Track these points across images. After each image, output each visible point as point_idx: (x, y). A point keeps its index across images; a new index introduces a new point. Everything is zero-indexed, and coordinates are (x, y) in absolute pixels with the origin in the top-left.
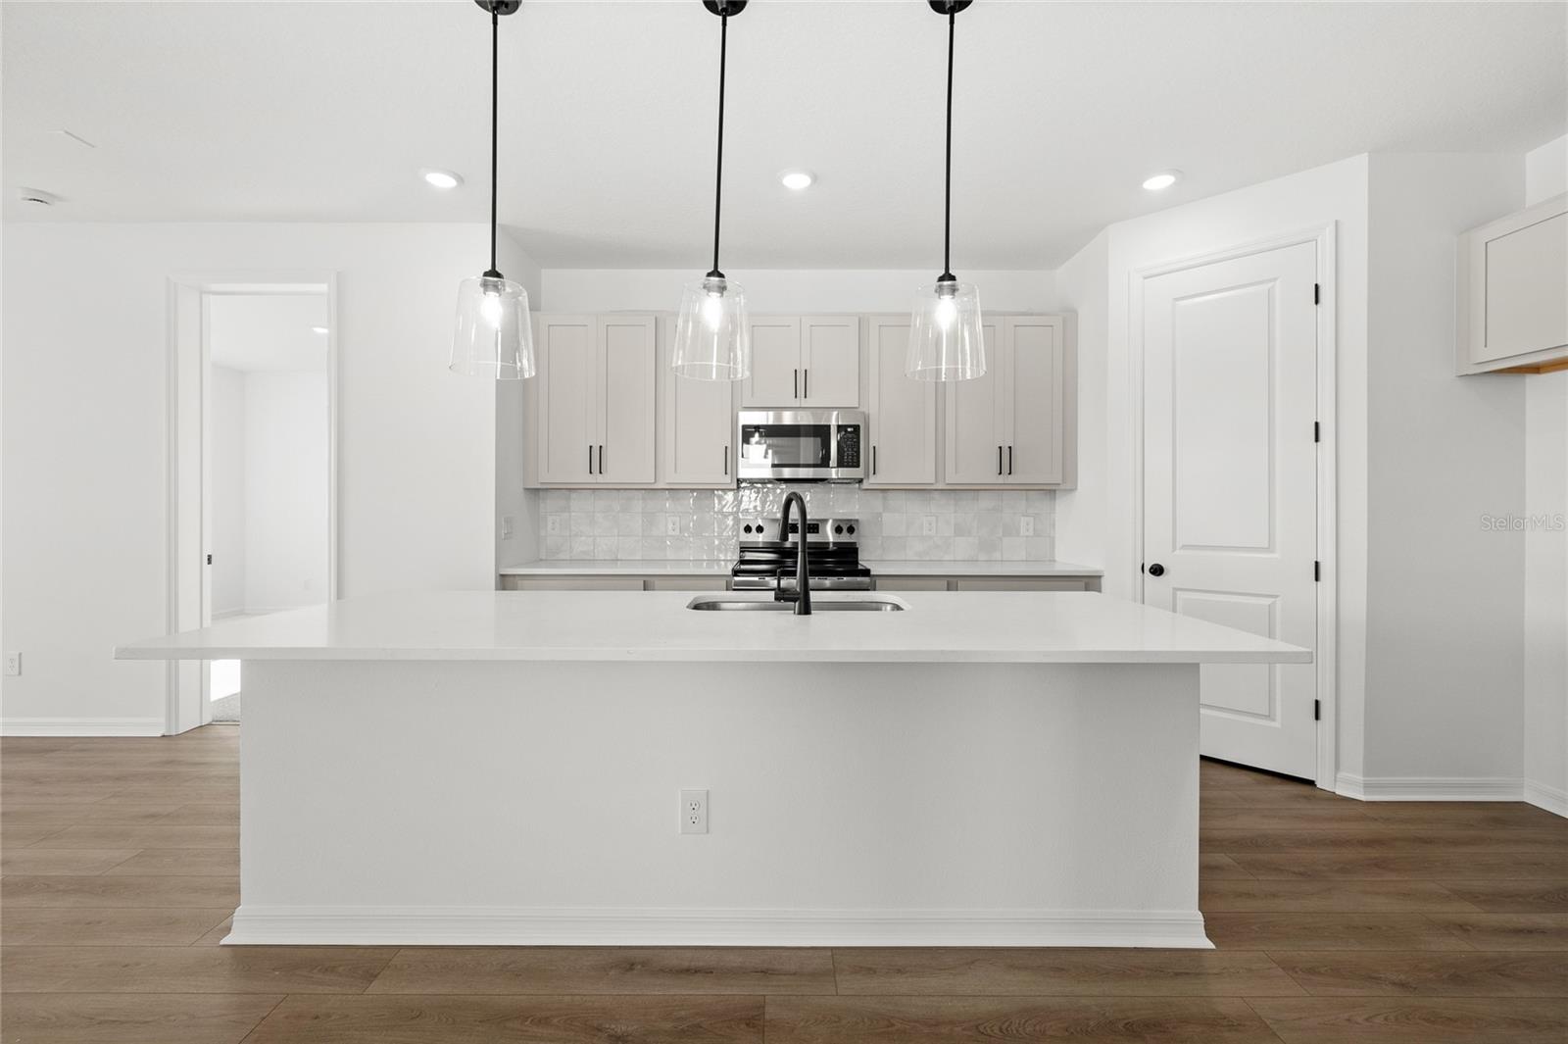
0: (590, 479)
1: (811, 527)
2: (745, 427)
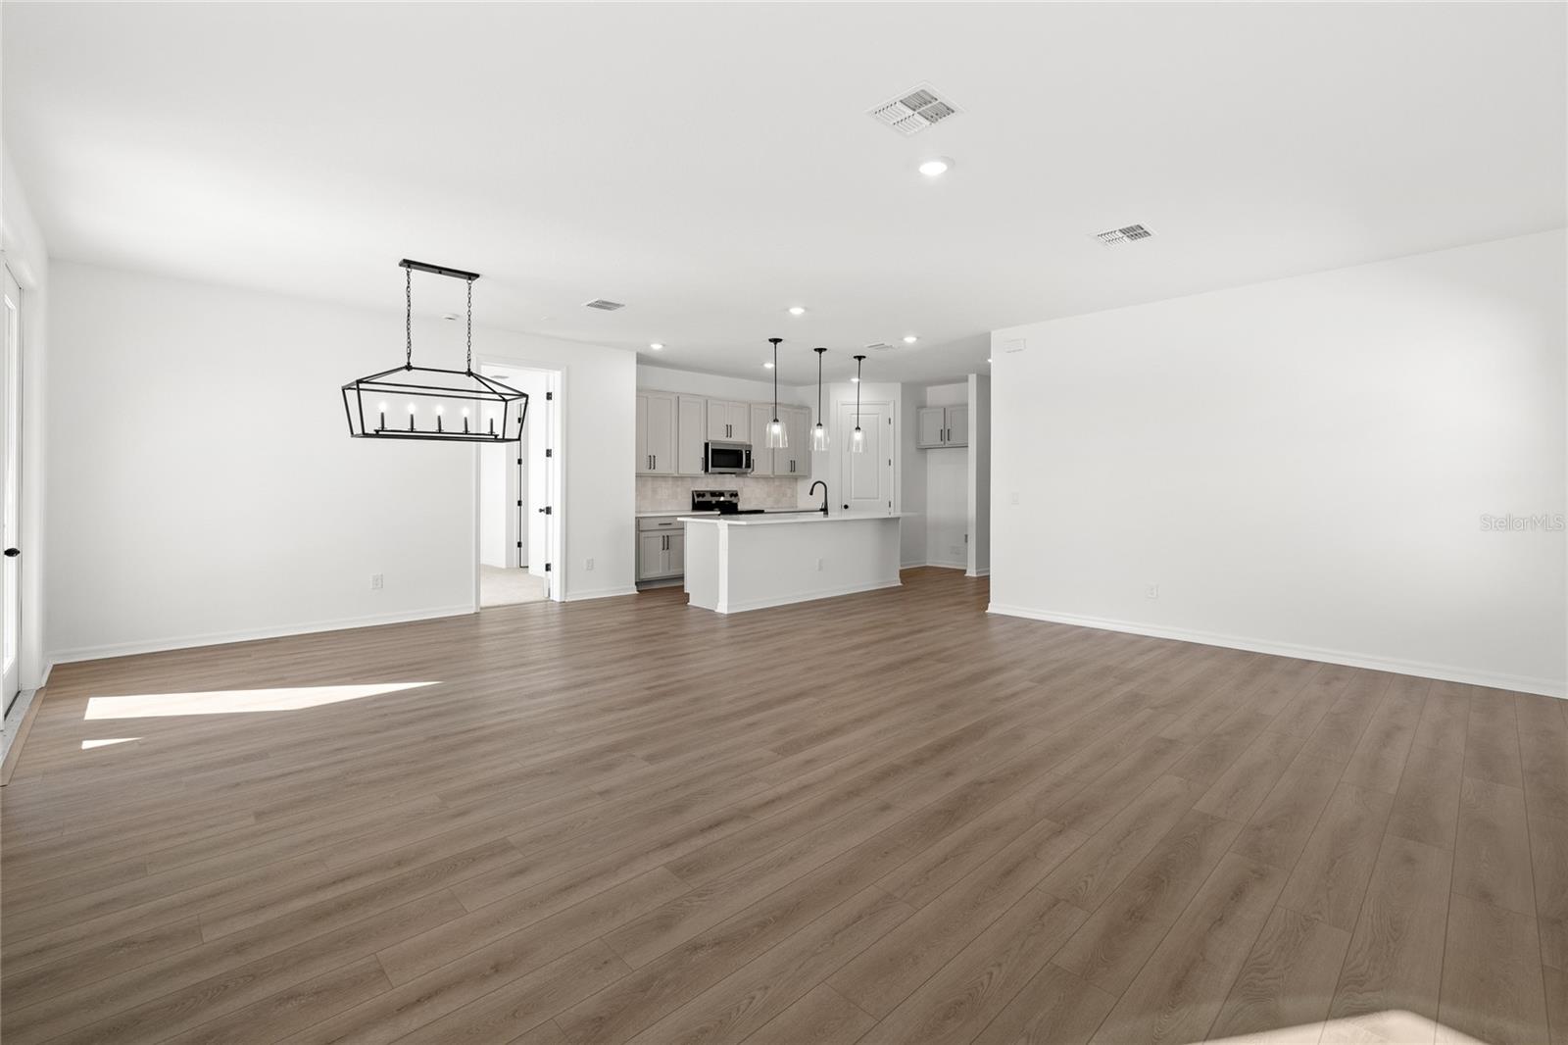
0: (648, 471)
1: (721, 494)
2: (712, 450)
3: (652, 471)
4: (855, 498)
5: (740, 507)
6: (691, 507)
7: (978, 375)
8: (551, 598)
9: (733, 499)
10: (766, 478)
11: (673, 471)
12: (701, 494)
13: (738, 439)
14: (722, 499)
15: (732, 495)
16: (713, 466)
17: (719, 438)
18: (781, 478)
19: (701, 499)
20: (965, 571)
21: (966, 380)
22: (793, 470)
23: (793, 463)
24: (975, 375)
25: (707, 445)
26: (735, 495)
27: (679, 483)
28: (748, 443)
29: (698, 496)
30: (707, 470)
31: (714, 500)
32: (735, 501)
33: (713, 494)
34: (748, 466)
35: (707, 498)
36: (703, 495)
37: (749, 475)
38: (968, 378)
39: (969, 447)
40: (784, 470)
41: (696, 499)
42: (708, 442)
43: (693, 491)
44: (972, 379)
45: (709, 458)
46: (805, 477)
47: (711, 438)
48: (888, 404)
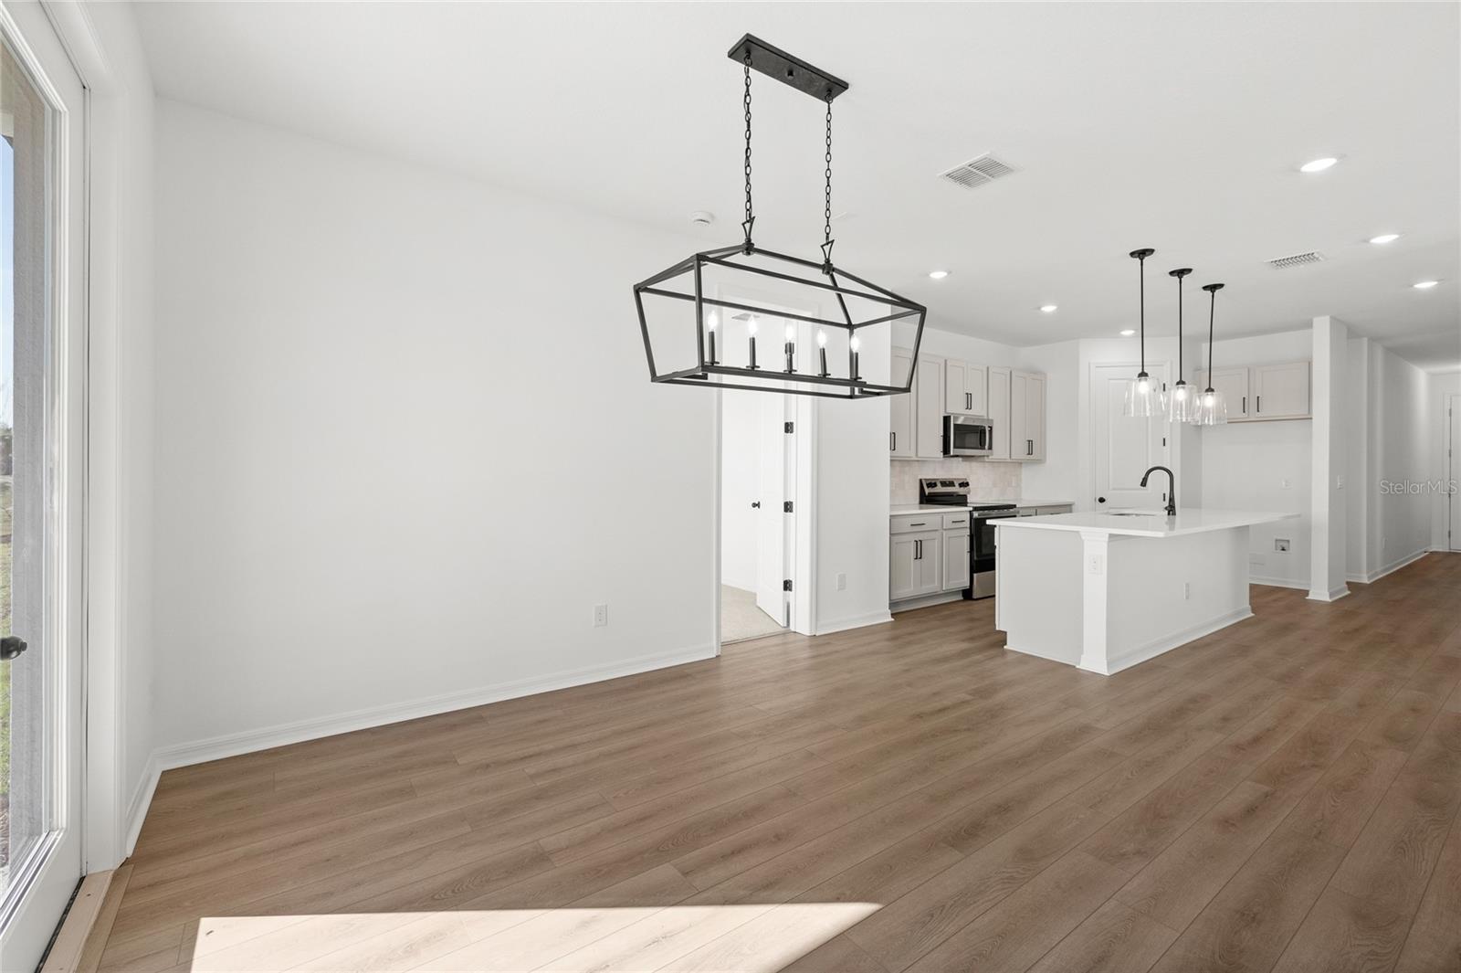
1: (951, 484)
2: (955, 425)
3: (893, 452)
4: (1114, 489)
5: (969, 501)
6: (917, 500)
7: (1331, 317)
8: (792, 628)
9: (962, 491)
10: (998, 463)
12: (931, 484)
13: (977, 414)
14: (952, 488)
15: (961, 485)
16: (955, 447)
17: (962, 416)
18: (1014, 463)
19: (930, 490)
20: (1307, 593)
21: (1309, 325)
22: (1029, 452)
23: (1031, 443)
24: (1327, 319)
25: (946, 420)
26: (965, 484)
27: (907, 469)
28: (988, 418)
29: (927, 486)
30: (946, 451)
31: (945, 490)
32: (964, 493)
33: (944, 484)
34: (990, 448)
35: (939, 489)
36: (933, 485)
37: (986, 459)
38: (1312, 324)
39: (1311, 419)
40: (1020, 452)
41: (927, 491)
42: (950, 417)
43: (921, 480)
44: (1322, 327)
45: (950, 437)
46: (1040, 461)
47: (950, 410)
48: (1162, 365)
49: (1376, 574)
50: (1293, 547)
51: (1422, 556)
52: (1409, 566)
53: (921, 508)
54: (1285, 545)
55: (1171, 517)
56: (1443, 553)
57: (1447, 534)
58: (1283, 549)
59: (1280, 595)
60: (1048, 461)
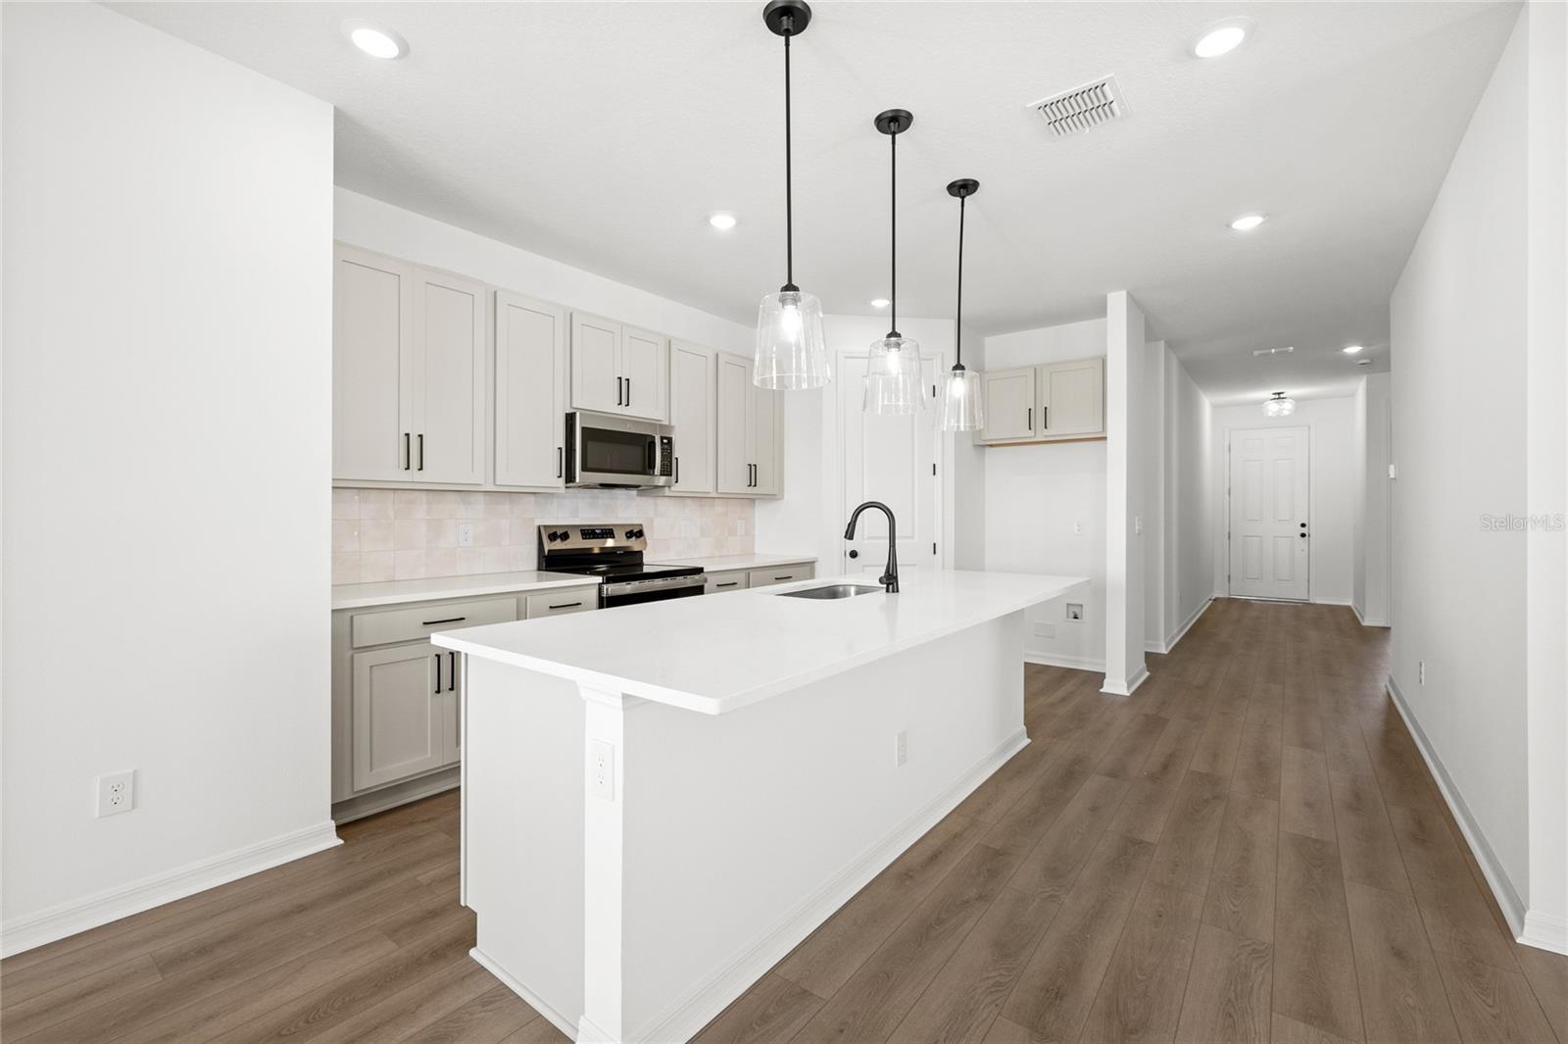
0: (406, 476)
1: (608, 533)
2: (584, 429)
3: (414, 474)
4: (869, 538)
5: (652, 561)
6: (534, 563)
7: (1128, 293)
9: (634, 544)
10: (700, 498)
11: (479, 478)
12: (559, 534)
13: (644, 410)
14: (610, 543)
15: (630, 534)
16: (584, 469)
17: (600, 404)
18: (727, 498)
19: (558, 545)
20: (1102, 678)
21: (1100, 310)
22: (753, 482)
23: (753, 469)
24: (1123, 294)
25: (570, 419)
26: (637, 533)
27: (503, 507)
28: (666, 423)
29: (553, 537)
30: (570, 478)
31: (595, 545)
32: (636, 548)
33: (589, 533)
34: (667, 471)
35: (576, 542)
36: (565, 536)
37: (667, 491)
38: (1105, 308)
39: (1105, 438)
40: (736, 482)
41: (548, 546)
42: (575, 413)
43: (539, 528)
44: (1118, 303)
45: (575, 450)
46: (773, 497)
47: (581, 402)
48: (932, 360)
49: (1173, 638)
50: (1087, 614)
51: (1207, 606)
52: (1199, 620)
53: (540, 580)
54: (1077, 610)
55: (891, 595)
56: (1224, 599)
57: (1227, 578)
58: (1076, 618)
59: (1069, 686)
60: (786, 496)
